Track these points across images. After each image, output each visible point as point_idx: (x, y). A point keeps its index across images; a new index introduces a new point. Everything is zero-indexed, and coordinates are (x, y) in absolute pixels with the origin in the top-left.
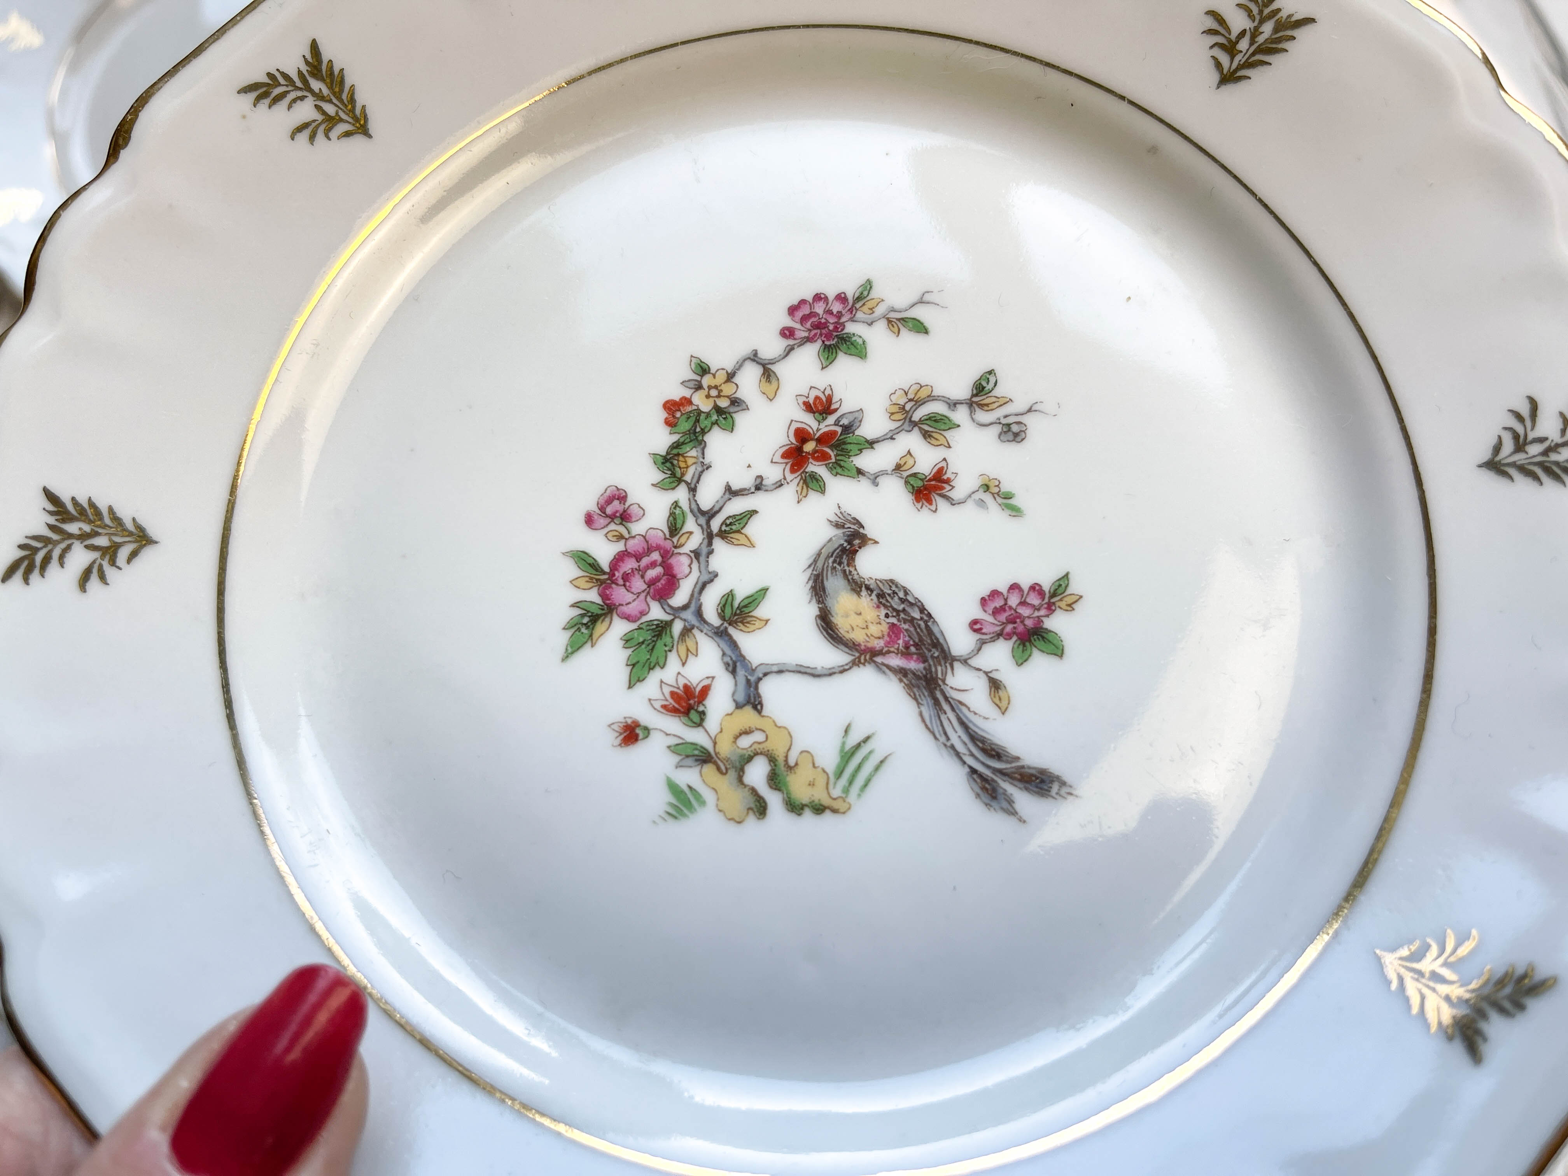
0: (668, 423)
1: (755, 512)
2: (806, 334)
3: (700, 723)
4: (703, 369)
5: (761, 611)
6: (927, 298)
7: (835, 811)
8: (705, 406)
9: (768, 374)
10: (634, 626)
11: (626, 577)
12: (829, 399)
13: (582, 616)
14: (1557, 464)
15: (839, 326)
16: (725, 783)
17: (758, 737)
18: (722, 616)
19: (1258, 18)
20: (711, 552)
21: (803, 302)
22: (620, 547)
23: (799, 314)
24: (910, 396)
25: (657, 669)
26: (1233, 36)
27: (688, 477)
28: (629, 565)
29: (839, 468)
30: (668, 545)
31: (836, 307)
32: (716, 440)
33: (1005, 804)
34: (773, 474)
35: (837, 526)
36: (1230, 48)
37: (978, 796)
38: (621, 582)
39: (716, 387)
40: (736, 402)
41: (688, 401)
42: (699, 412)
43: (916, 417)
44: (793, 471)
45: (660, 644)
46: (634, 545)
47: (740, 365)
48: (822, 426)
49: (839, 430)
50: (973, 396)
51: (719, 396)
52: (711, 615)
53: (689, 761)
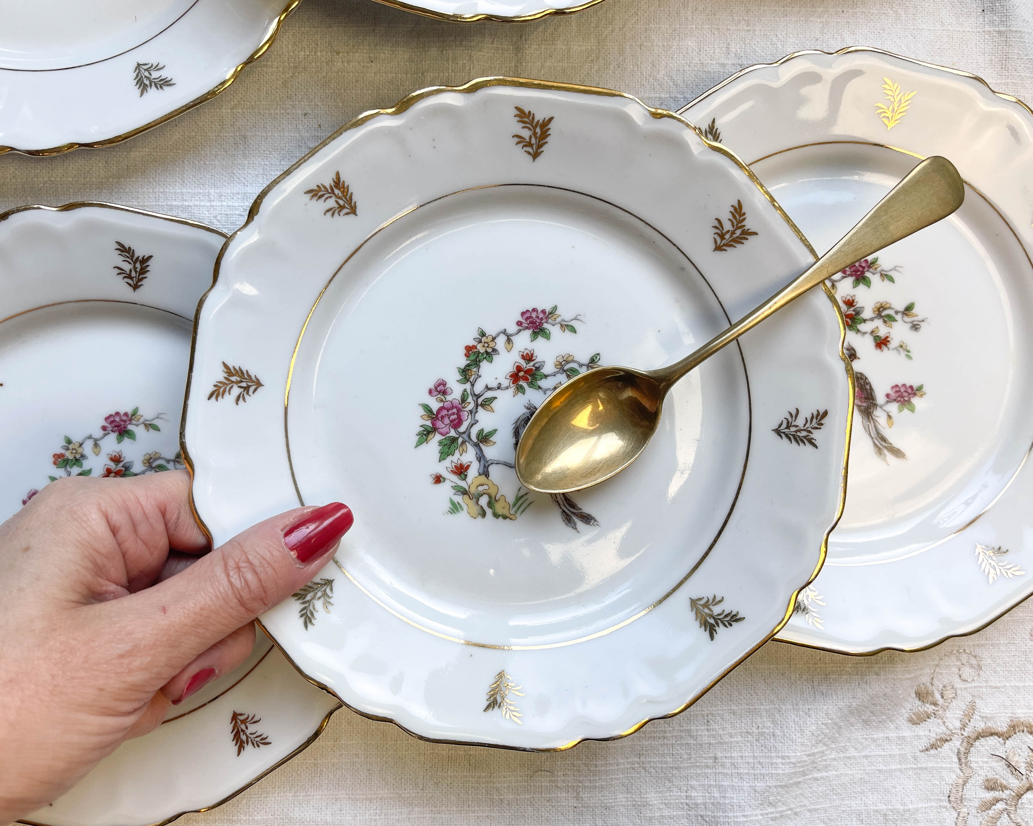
0: (466, 355)
1: (496, 398)
2: (527, 325)
3: (464, 479)
4: (483, 334)
5: (493, 439)
6: (578, 317)
7: (511, 519)
8: (482, 350)
9: (509, 340)
10: (444, 437)
11: (443, 417)
12: (532, 355)
13: (424, 431)
14: (799, 436)
15: (541, 324)
16: (472, 503)
17: (486, 487)
18: (478, 438)
19: (735, 227)
20: (477, 412)
21: (528, 311)
22: (441, 405)
23: (525, 316)
24: (565, 359)
25: (451, 456)
26: (724, 232)
27: (471, 380)
28: (444, 412)
29: (532, 385)
30: (460, 406)
31: (541, 316)
32: (484, 365)
33: (573, 525)
34: (505, 383)
35: (528, 408)
36: (722, 236)
37: (564, 521)
38: (440, 419)
39: (487, 343)
40: (494, 350)
41: (475, 347)
42: (479, 352)
43: (565, 368)
44: (513, 383)
45: (452, 446)
46: (447, 405)
47: (498, 335)
48: (528, 366)
49: (534, 368)
50: (590, 363)
51: (488, 347)
52: (474, 437)
53: (459, 493)
